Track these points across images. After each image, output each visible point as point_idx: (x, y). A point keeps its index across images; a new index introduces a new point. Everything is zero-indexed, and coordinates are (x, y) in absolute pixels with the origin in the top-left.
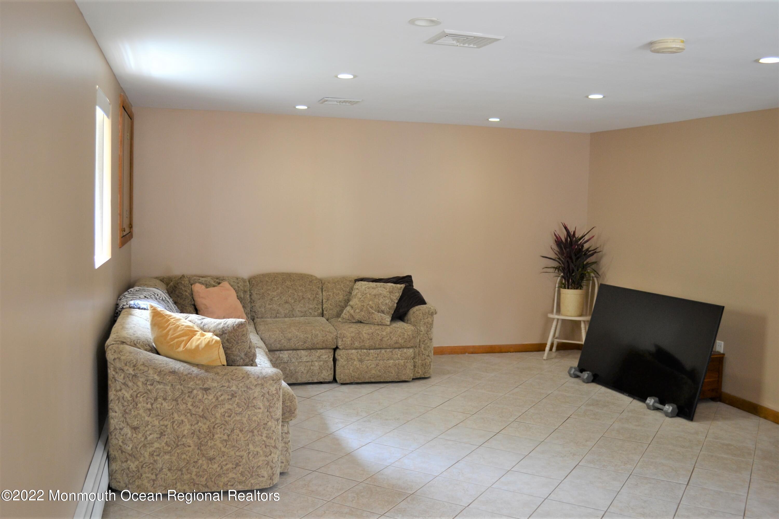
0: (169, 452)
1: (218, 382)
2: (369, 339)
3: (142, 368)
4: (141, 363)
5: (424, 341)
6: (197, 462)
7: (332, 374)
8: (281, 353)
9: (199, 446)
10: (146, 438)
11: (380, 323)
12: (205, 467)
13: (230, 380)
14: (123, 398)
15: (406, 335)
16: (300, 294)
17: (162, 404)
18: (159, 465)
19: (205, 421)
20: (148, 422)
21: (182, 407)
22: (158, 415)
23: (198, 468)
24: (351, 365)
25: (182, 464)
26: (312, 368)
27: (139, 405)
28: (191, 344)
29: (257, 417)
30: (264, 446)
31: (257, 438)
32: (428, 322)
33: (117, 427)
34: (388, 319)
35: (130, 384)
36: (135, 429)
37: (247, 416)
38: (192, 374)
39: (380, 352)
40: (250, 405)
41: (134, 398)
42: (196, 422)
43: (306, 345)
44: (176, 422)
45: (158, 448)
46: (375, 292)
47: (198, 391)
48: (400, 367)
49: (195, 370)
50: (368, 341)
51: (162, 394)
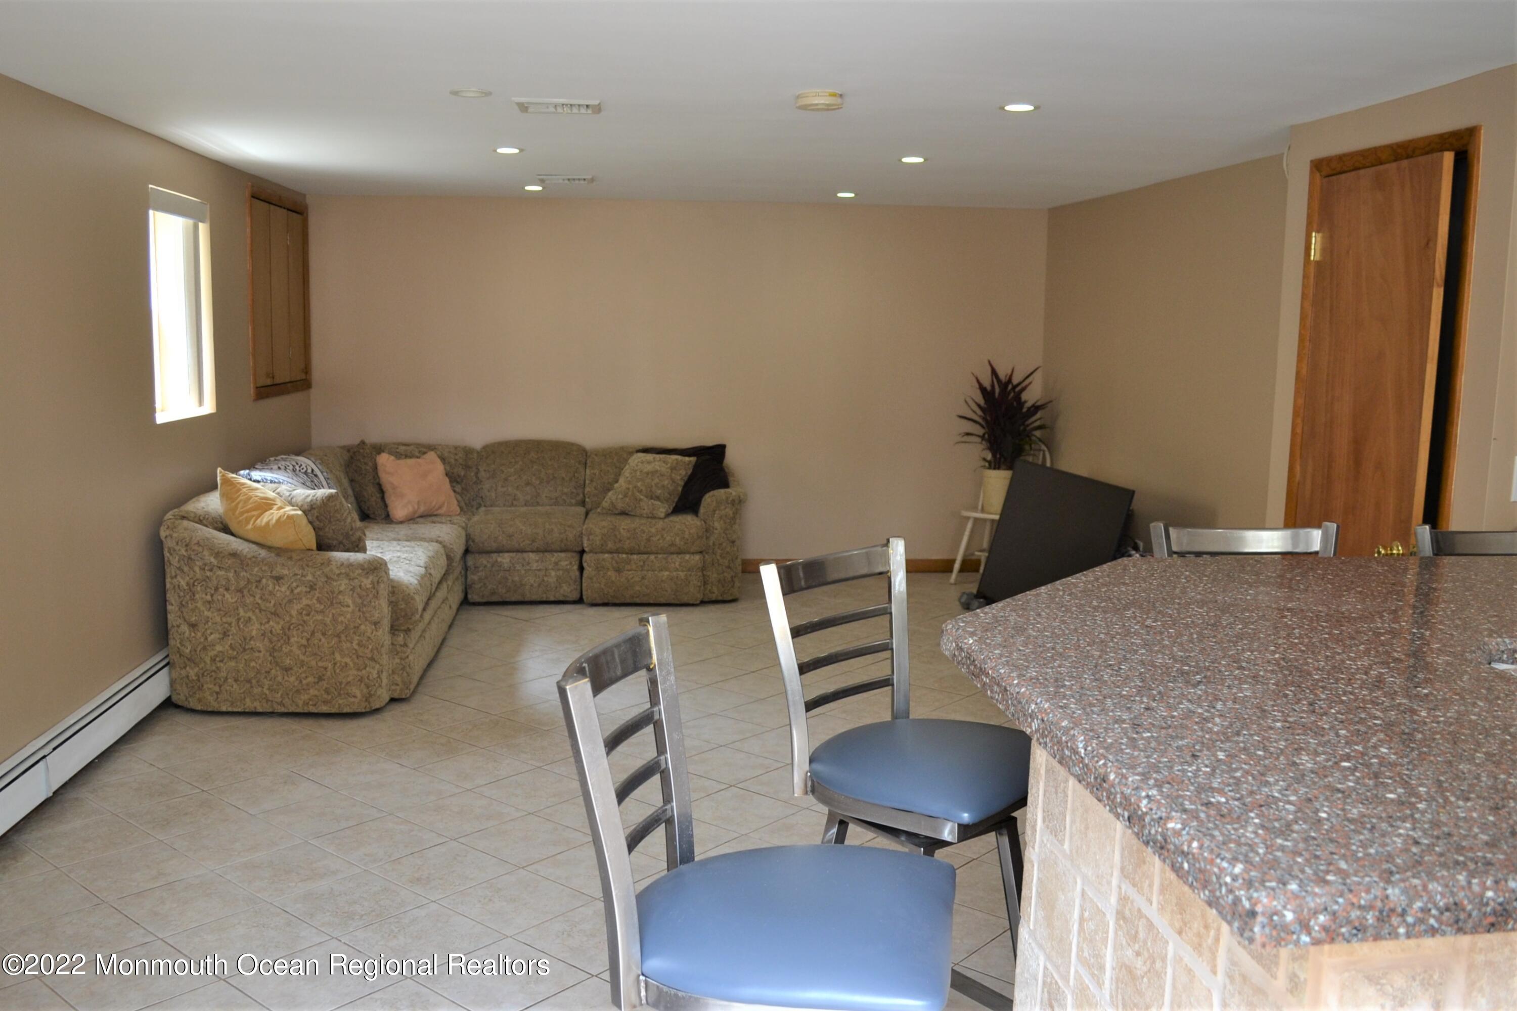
0: (235, 658)
1: (289, 569)
2: (629, 538)
3: (196, 547)
4: (196, 542)
5: (721, 544)
6: (269, 672)
7: (576, 589)
8: (499, 556)
9: (272, 651)
10: (206, 639)
11: (650, 515)
12: (279, 679)
13: (304, 566)
14: (179, 586)
15: (687, 533)
16: (550, 471)
17: (224, 596)
18: (223, 674)
19: (278, 619)
20: (208, 617)
21: (249, 600)
22: (220, 610)
23: (270, 680)
24: (603, 577)
25: (252, 674)
26: (546, 579)
27: (197, 596)
28: (261, 521)
29: (345, 618)
30: (354, 657)
31: (346, 645)
32: (726, 516)
33: (174, 624)
34: (662, 509)
35: (186, 569)
36: (193, 626)
37: (331, 616)
38: (257, 558)
39: (648, 558)
40: (334, 602)
41: (191, 586)
42: (266, 620)
43: (536, 545)
44: (242, 620)
45: (221, 652)
46: (649, 468)
47: (268, 580)
48: (680, 583)
49: (263, 553)
50: (628, 542)
51: (224, 583)
